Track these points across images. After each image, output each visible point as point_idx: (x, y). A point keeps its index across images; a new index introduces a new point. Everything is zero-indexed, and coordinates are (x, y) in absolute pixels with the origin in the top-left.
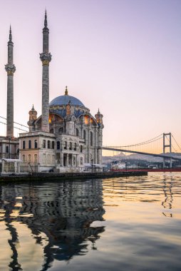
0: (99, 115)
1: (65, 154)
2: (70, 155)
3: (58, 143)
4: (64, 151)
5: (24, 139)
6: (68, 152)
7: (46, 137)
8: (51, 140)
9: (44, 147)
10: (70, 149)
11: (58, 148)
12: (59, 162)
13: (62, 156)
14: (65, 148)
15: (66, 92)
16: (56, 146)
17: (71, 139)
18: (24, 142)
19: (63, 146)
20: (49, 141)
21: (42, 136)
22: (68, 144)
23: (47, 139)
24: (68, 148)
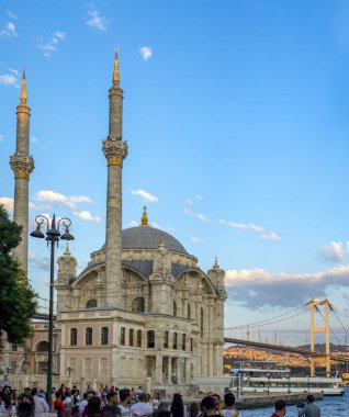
1: (165, 359)
2: (174, 359)
3: (151, 334)
4: (164, 352)
5: (74, 325)
6: (170, 352)
7: (128, 321)
8: (136, 328)
9: (123, 342)
10: (175, 347)
11: (151, 345)
13: (159, 361)
14: (166, 346)
16: (145, 341)
17: (176, 327)
18: (74, 330)
19: (162, 341)
20: (131, 331)
21: (120, 319)
22: (171, 336)
23: (128, 327)
24: (171, 344)
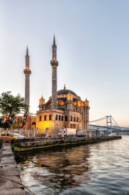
0: (87, 101)
1: (71, 124)
2: (75, 125)
3: (66, 117)
4: (71, 122)
6: (73, 123)
7: (58, 112)
9: (57, 119)
10: (74, 121)
11: (66, 120)
13: (69, 125)
14: (71, 120)
15: (65, 88)
16: (64, 119)
17: (74, 115)
19: (70, 119)
20: (60, 116)
21: (55, 112)
22: (73, 118)
23: (58, 114)
24: (73, 120)
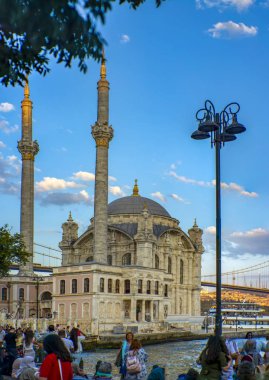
0: (196, 231)
1: (139, 302)
2: (148, 303)
3: (127, 283)
4: (138, 296)
5: (63, 278)
6: (144, 297)
7: (106, 273)
8: (114, 278)
9: (102, 290)
10: (148, 292)
11: (127, 291)
12: (127, 315)
13: (134, 304)
14: (140, 291)
16: (122, 288)
17: (149, 276)
18: (63, 282)
19: (137, 288)
20: (110, 280)
21: (99, 271)
22: (145, 283)
23: (106, 277)
24: (144, 290)
